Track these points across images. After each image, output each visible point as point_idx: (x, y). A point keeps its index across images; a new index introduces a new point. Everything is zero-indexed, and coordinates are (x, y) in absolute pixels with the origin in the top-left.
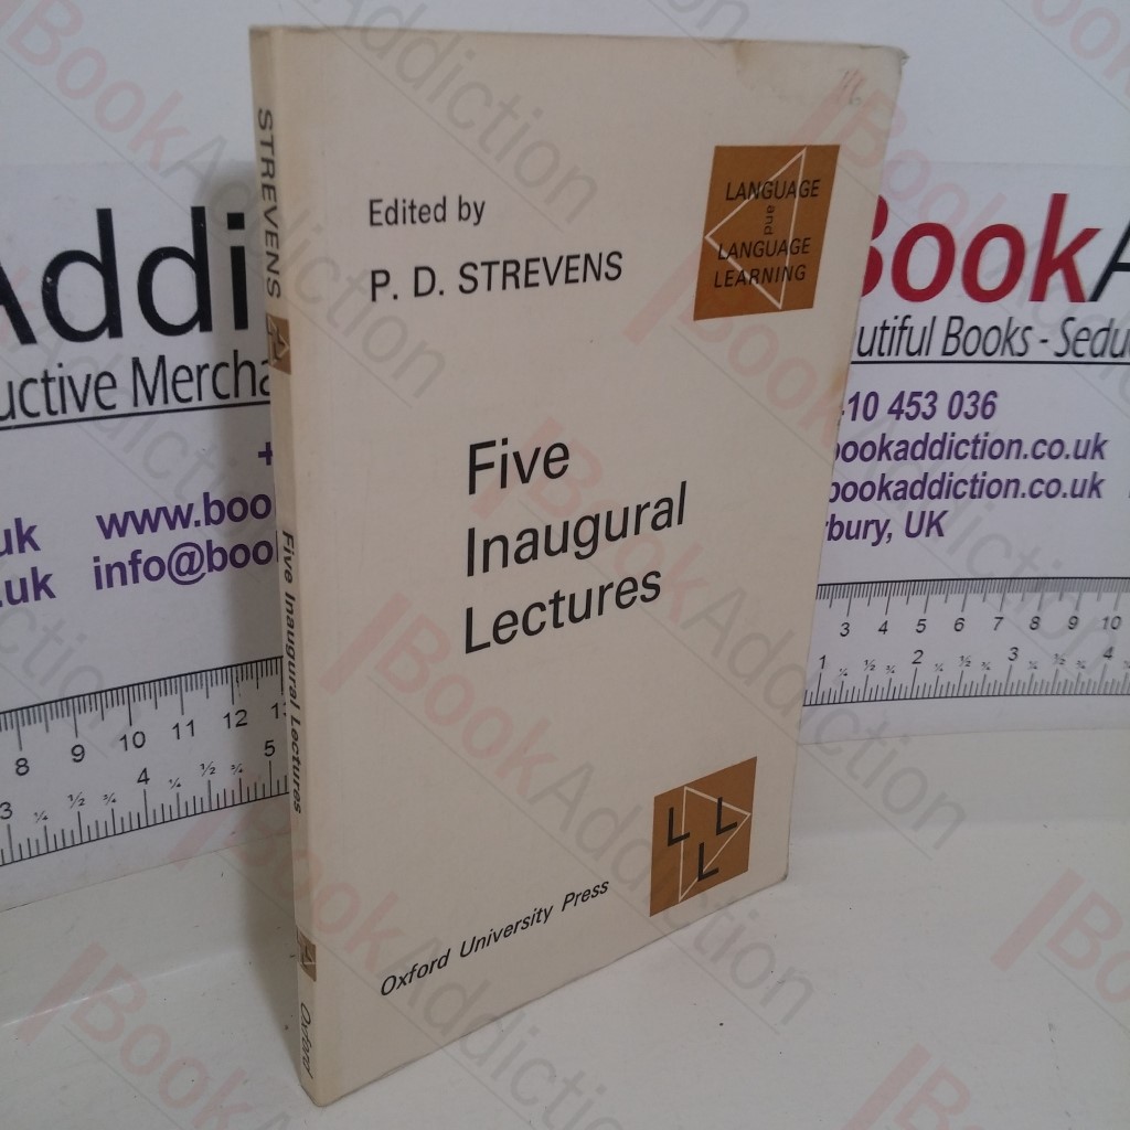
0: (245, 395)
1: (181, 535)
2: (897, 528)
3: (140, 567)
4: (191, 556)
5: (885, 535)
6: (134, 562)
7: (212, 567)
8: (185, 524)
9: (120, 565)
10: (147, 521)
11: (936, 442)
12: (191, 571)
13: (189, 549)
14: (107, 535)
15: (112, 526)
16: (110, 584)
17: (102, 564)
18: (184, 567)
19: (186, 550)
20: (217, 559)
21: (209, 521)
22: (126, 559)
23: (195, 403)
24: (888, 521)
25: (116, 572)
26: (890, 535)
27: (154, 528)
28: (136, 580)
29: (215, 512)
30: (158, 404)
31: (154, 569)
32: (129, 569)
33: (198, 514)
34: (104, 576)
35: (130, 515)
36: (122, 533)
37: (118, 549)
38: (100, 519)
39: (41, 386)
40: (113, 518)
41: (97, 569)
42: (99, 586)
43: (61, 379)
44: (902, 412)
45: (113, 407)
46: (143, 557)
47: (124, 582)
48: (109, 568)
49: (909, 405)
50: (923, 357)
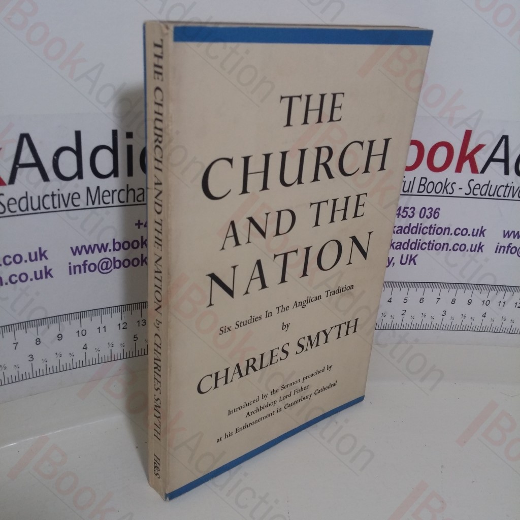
0: (131, 201)
1: (103, 255)
2: (397, 260)
3: (87, 267)
4: (107, 263)
5: (392, 263)
6: (85, 265)
7: (115, 267)
8: (105, 251)
9: (79, 266)
10: (90, 249)
11: (414, 227)
12: (107, 269)
13: (106, 260)
14: (74, 254)
15: (76, 251)
16: (75, 273)
17: (72, 266)
18: (104, 267)
19: (106, 261)
20: (117, 264)
21: (114, 249)
22: (81, 263)
23: (111, 204)
24: (393, 258)
25: (77, 268)
26: (394, 264)
27: (93, 252)
28: (85, 272)
29: (117, 246)
30: (96, 204)
31: (92, 267)
32: (82, 267)
33: (111, 247)
34: (73, 270)
35: (84, 247)
36: (80, 253)
37: (79, 260)
38: (72, 248)
39: (51, 197)
40: (77, 248)
41: (70, 267)
42: (70, 274)
43: (59, 195)
44: (400, 214)
45: (79, 206)
46: (88, 263)
47: (80, 272)
48: (75, 267)
49: (403, 212)
50: (409, 193)
